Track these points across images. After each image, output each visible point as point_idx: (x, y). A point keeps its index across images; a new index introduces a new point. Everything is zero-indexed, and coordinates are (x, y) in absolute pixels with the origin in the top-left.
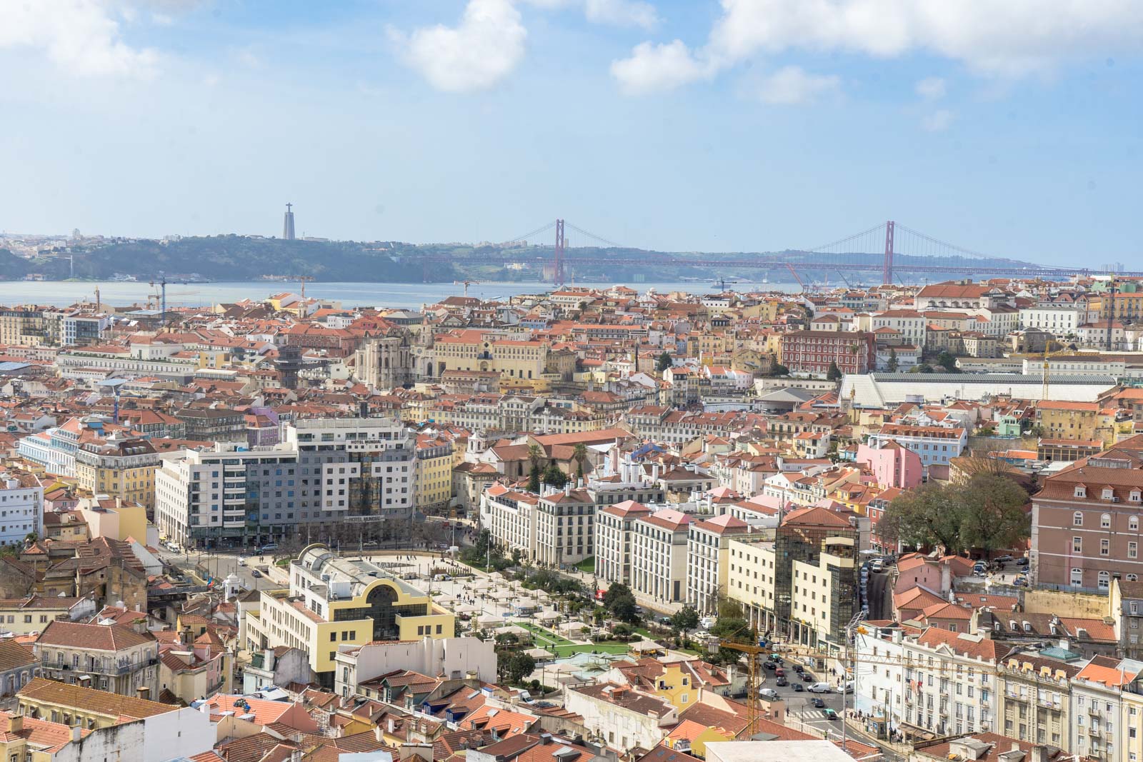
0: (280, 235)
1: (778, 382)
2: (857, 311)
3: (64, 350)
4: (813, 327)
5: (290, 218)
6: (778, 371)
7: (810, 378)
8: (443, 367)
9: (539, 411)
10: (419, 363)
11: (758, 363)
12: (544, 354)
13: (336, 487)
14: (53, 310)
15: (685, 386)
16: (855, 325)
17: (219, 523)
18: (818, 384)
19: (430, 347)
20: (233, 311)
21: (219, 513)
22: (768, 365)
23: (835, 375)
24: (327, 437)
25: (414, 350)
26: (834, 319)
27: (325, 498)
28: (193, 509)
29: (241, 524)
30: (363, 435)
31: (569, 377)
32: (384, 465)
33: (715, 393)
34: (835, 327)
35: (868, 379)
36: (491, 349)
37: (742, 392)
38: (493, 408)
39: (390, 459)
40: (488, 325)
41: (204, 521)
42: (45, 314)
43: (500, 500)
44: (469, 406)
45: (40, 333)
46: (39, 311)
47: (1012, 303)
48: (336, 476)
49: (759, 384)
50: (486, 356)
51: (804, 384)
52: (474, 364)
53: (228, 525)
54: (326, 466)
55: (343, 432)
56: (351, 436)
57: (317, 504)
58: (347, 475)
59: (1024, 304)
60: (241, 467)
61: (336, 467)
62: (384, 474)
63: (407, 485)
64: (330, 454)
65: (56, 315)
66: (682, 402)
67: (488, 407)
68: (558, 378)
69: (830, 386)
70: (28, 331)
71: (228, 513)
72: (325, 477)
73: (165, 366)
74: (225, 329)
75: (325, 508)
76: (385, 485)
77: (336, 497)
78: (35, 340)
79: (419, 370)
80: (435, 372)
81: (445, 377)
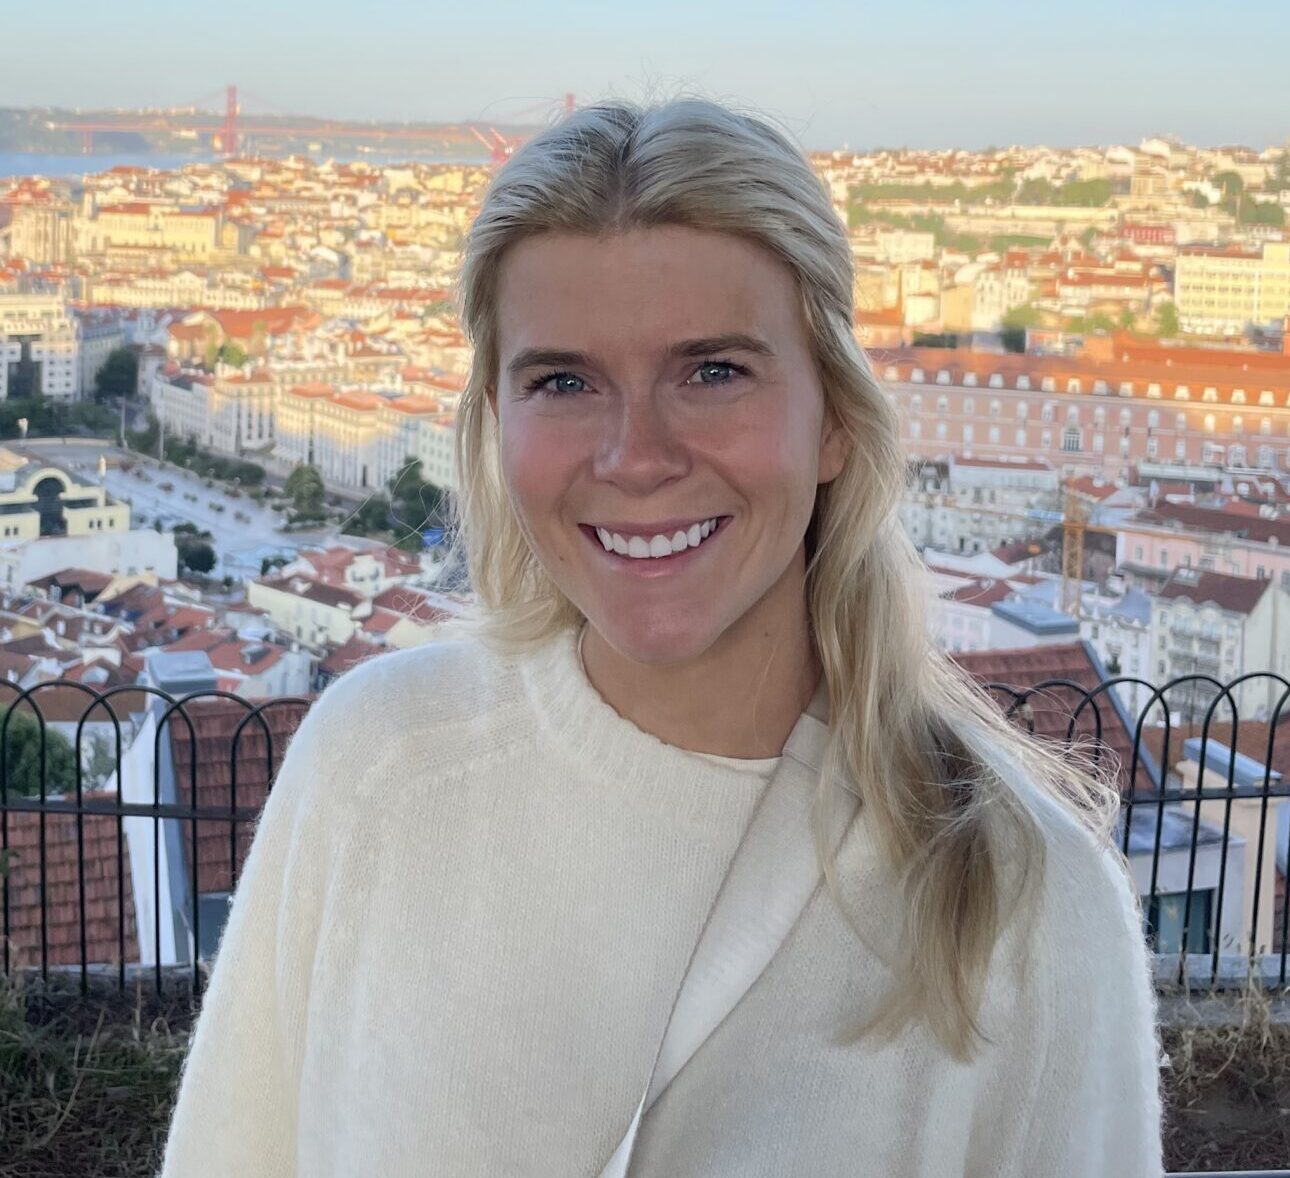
9: (213, 286)
10: (81, 236)
19: (94, 219)
30: (23, 315)
31: (246, 250)
36: (161, 221)
40: (158, 196)
43: (175, 382)
44: (142, 283)
50: (156, 228)
52: (144, 238)
56: (10, 314)
58: (5, 358)
63: (72, 368)
66: (366, 276)
76: (46, 370)
79: (82, 244)
80: (100, 246)
81: (111, 251)
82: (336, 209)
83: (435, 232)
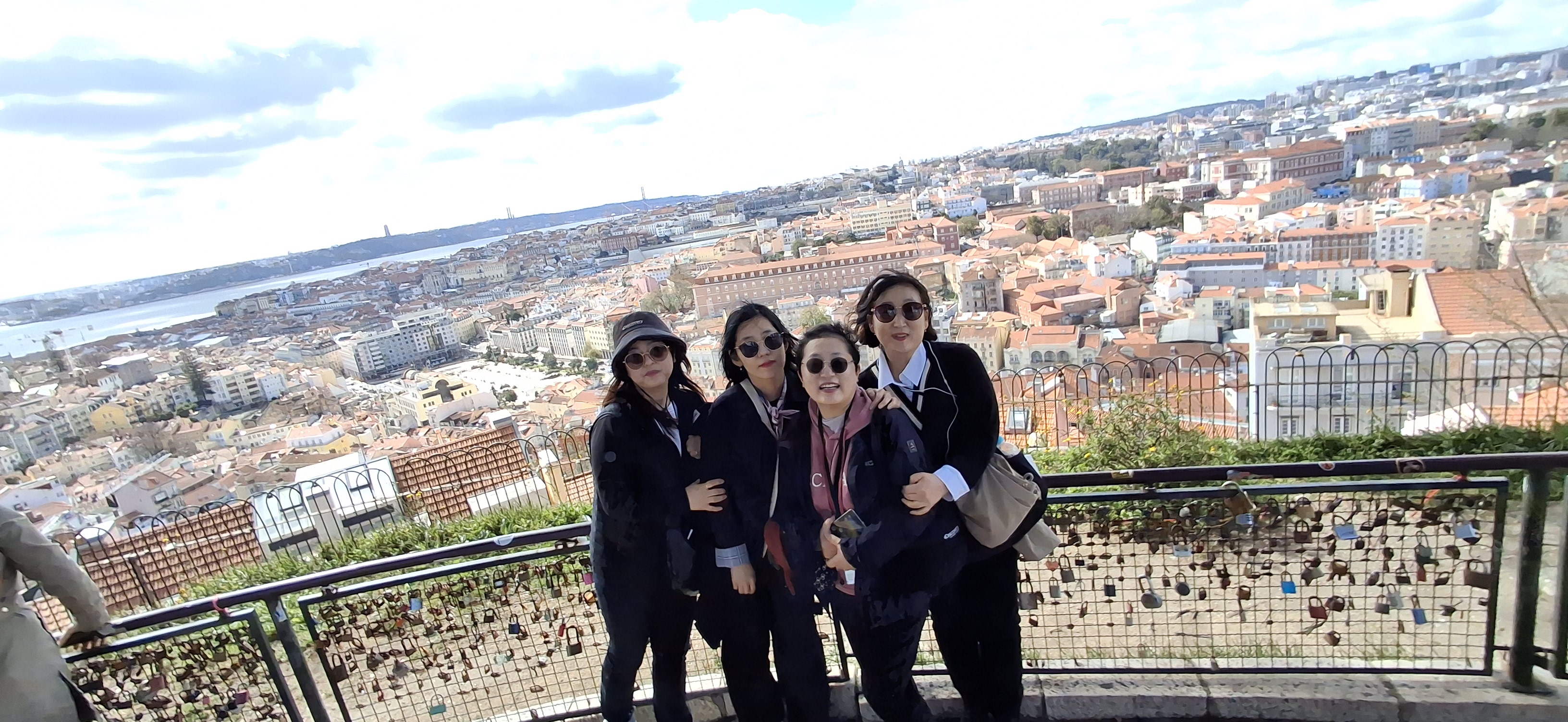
0: (383, 235)
1: (606, 259)
2: (629, 224)
3: (290, 307)
4: (614, 234)
5: (386, 227)
6: (605, 254)
7: (617, 255)
8: (462, 279)
9: (508, 290)
10: (452, 280)
11: (595, 253)
12: (505, 265)
13: (421, 342)
14: (279, 290)
15: (568, 267)
16: (630, 230)
17: (373, 368)
18: (620, 257)
19: (455, 273)
20: (364, 274)
21: (372, 364)
22: (599, 252)
23: (625, 251)
24: (411, 321)
25: (448, 276)
26: (621, 230)
27: (418, 347)
28: (360, 366)
29: (383, 366)
30: (427, 317)
31: (519, 274)
32: (440, 328)
33: (581, 268)
34: (621, 233)
35: (638, 251)
36: (481, 268)
37: (591, 266)
38: (488, 293)
39: (442, 325)
40: (479, 258)
41: (366, 369)
42: (277, 292)
43: (495, 332)
44: (478, 294)
45: (277, 301)
46: (274, 292)
47: (686, 212)
48: (420, 337)
49: (597, 260)
50: (481, 271)
51: (614, 258)
52: (477, 276)
53: (378, 368)
54: (414, 335)
55: (418, 318)
56: (421, 319)
57: (415, 350)
58: (425, 336)
59: (691, 211)
60: (375, 343)
61: (419, 334)
62: (441, 332)
63: (453, 334)
64: (414, 328)
65: (281, 292)
66: (569, 274)
67: (486, 293)
68: (514, 274)
69: (625, 256)
70: (270, 302)
71: (376, 363)
72: (415, 338)
73: (337, 304)
74: (362, 283)
75: (419, 351)
76: (443, 336)
77: (423, 346)
78: (276, 305)
79: (453, 283)
80: (460, 283)
81: (464, 284)
82: (550, 250)
83: (591, 251)
